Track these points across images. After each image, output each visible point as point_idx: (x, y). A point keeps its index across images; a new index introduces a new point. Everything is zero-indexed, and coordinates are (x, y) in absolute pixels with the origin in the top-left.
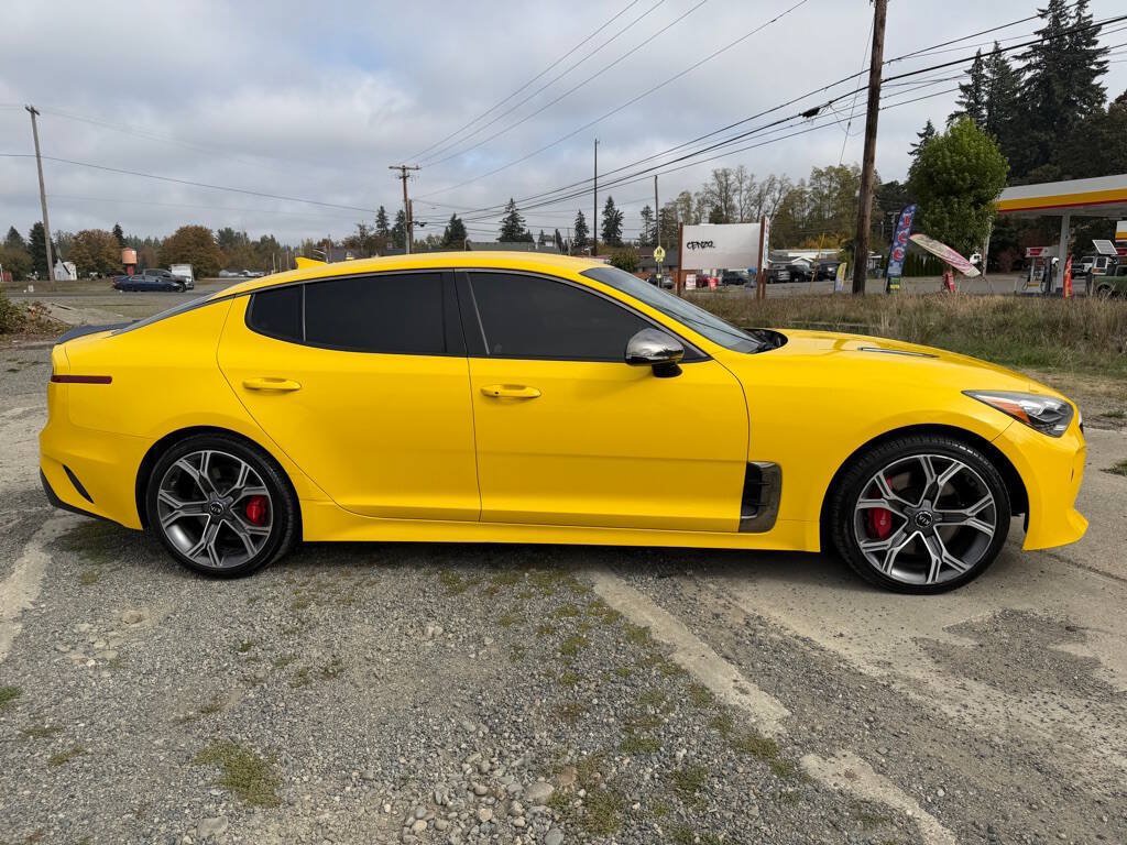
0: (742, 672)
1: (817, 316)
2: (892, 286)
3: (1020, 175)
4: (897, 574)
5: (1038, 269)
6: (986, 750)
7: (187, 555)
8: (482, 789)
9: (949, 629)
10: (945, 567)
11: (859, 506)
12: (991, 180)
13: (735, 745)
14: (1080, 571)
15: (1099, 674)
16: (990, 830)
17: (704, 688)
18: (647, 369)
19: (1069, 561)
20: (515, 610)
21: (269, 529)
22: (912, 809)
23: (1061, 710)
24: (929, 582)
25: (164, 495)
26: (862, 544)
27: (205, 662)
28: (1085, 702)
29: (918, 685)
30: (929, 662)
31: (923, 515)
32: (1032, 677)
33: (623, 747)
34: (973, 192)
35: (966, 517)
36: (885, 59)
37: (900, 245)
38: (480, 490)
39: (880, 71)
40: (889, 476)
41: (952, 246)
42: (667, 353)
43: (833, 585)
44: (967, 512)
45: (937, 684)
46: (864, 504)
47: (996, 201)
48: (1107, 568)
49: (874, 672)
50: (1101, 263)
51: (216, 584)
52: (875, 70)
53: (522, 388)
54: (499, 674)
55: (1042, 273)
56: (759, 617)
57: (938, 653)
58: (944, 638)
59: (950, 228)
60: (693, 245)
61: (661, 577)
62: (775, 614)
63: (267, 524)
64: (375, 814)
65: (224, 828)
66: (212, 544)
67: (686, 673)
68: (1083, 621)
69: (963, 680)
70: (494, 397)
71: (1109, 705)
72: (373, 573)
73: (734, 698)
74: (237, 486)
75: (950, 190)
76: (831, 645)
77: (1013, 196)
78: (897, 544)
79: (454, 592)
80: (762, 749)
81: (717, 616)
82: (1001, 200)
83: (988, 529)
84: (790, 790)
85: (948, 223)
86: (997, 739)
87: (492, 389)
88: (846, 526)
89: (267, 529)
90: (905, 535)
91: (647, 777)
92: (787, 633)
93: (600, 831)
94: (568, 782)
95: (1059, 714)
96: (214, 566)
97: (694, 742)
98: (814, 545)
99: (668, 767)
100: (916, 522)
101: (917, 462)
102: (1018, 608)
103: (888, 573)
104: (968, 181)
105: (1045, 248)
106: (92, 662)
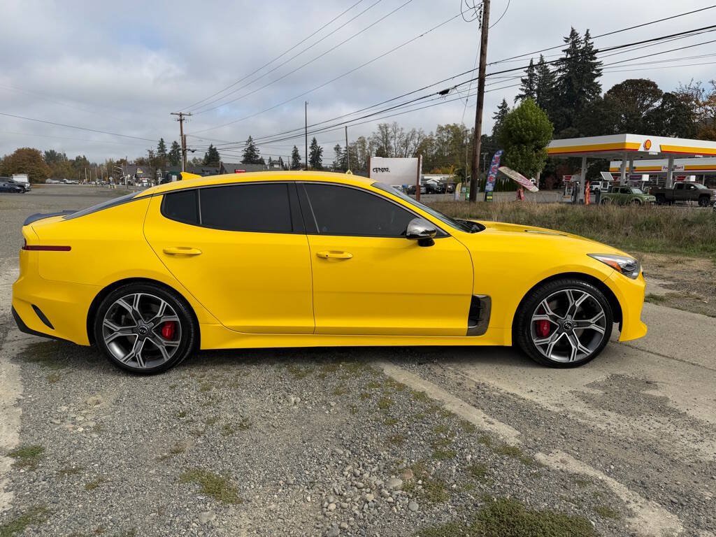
0: (486, 413)
1: (454, 215)
2: (488, 197)
3: (558, 135)
4: (554, 358)
5: (569, 188)
6: (627, 445)
7: (122, 361)
8: (361, 485)
9: (587, 386)
10: (579, 352)
11: (534, 319)
12: (544, 135)
13: (496, 451)
14: (644, 353)
15: (670, 404)
16: (642, 483)
17: (468, 423)
18: (415, 241)
19: (636, 348)
20: (341, 386)
21: (179, 342)
22: (601, 476)
23: (657, 423)
24: (571, 361)
25: (107, 322)
26: (535, 341)
27: (160, 425)
28: (667, 419)
29: (581, 415)
30: (582, 403)
31: (568, 323)
32: (637, 408)
33: (434, 456)
34: (534, 142)
35: (590, 324)
36: (487, 62)
37: (492, 173)
38: (314, 316)
39: (485, 70)
40: (549, 301)
41: (522, 174)
42: (426, 232)
43: (517, 365)
44: (591, 321)
45: (590, 414)
46: (536, 318)
47: (547, 148)
48: (657, 351)
49: (557, 410)
50: (605, 185)
51: (141, 379)
52: (482, 68)
53: (342, 253)
54: (347, 421)
55: (572, 190)
56: (483, 384)
57: (586, 399)
58: (586, 390)
59: (522, 163)
60: (377, 170)
61: (420, 364)
62: (491, 382)
63: (177, 340)
64: (302, 503)
65: (214, 517)
66: (139, 353)
67: (454, 415)
68: (653, 379)
69: (603, 411)
70: (324, 258)
71: (680, 419)
72: (245, 368)
73: (487, 427)
74: (158, 316)
75: (521, 141)
76: (528, 396)
77: (556, 145)
78: (553, 340)
79: (300, 377)
80: (513, 452)
81: (460, 384)
82: (550, 147)
83: (602, 330)
84: (535, 471)
85: (520, 160)
86: (630, 440)
87: (324, 253)
88: (526, 330)
89: (176, 342)
90: (557, 335)
91: (454, 471)
92: (502, 391)
93: (438, 501)
94: (410, 476)
95: (657, 425)
96: (140, 367)
97: (474, 451)
98: (508, 342)
99: (464, 465)
100: (564, 328)
101: (565, 293)
102: (618, 373)
103: (549, 356)
104: (532, 136)
105: (573, 176)
106: (82, 429)
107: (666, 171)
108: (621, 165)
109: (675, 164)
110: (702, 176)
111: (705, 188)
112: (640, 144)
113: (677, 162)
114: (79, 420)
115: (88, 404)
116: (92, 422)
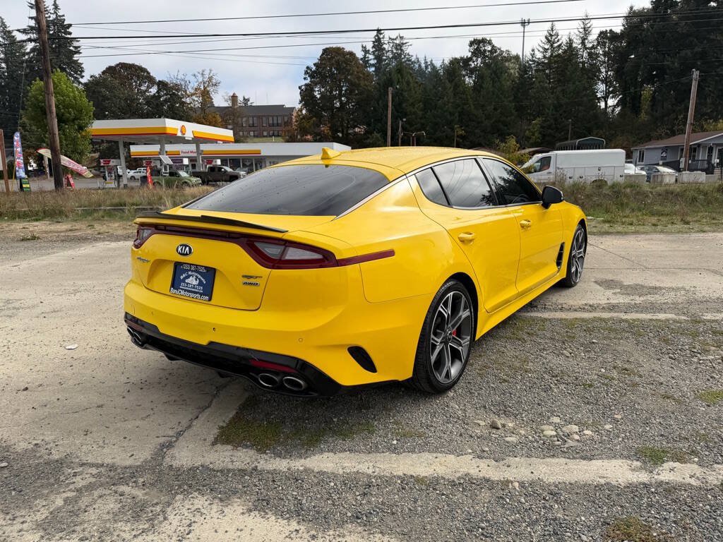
2: (24, 186)
3: (100, 116)
5: (110, 173)
12: (86, 115)
17: (653, 319)
25: (432, 338)
26: (572, 270)
34: (76, 122)
35: (582, 252)
37: (18, 158)
38: (516, 283)
41: (70, 158)
46: (573, 253)
47: (89, 128)
55: (113, 175)
56: (586, 304)
57: (627, 294)
59: (67, 145)
66: (450, 364)
67: (638, 319)
70: (523, 228)
74: (461, 313)
76: (615, 302)
77: (100, 126)
82: (92, 128)
83: (584, 255)
85: (64, 142)
89: (468, 339)
96: (451, 380)
98: (565, 275)
104: (73, 115)
105: (112, 160)
106: (586, 432)
107: (195, 155)
108: (161, 149)
109: (201, 148)
110: (227, 160)
111: (231, 170)
112: (177, 130)
113: (203, 147)
114: (554, 433)
115: (498, 429)
116: (569, 426)
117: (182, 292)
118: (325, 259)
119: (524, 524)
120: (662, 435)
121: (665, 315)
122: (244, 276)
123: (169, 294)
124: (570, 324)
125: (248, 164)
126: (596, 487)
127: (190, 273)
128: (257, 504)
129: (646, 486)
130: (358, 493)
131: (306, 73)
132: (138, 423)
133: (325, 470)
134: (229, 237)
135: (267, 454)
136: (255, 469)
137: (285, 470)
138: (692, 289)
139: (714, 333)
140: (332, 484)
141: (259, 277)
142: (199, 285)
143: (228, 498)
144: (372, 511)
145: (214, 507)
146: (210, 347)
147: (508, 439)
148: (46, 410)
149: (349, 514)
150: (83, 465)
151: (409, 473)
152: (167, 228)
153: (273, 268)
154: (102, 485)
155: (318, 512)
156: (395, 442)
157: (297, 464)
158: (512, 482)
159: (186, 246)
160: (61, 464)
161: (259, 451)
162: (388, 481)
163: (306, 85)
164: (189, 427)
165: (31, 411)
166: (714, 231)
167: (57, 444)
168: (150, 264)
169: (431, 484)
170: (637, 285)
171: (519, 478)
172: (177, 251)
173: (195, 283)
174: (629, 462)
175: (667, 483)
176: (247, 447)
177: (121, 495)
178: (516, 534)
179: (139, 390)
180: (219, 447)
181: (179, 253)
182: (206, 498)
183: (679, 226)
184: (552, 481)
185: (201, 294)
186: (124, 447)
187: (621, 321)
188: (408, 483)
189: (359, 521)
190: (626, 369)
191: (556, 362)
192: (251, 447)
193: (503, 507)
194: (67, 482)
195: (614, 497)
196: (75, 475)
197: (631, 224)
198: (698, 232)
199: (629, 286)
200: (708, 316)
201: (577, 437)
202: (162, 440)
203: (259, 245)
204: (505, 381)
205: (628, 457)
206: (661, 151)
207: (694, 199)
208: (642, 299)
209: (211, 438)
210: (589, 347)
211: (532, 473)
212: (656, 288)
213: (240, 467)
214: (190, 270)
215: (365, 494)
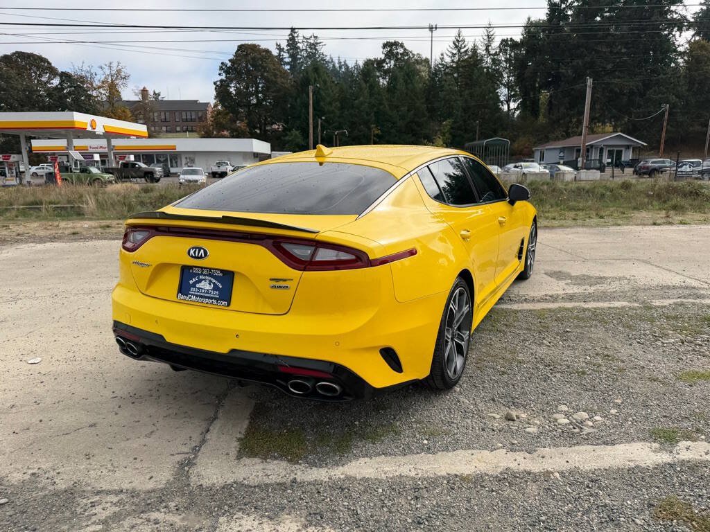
5: (10, 169)
21: (468, 332)
25: (446, 335)
26: (528, 263)
55: (14, 171)
66: (457, 359)
67: (598, 308)
70: (501, 224)
105: (12, 155)
106: (597, 418)
107: (106, 150)
109: (113, 144)
110: (139, 156)
111: (146, 166)
112: (86, 124)
113: (115, 142)
114: (567, 421)
115: (513, 420)
116: (579, 413)
117: (193, 298)
118: (358, 259)
119: (579, 514)
120: (665, 416)
121: (619, 303)
122: (271, 280)
123: (176, 300)
124: (539, 315)
125: (162, 159)
126: (628, 470)
127: (201, 277)
128: (309, 518)
129: (671, 466)
130: (409, 498)
131: (221, 68)
132: (143, 441)
133: (368, 476)
134: (251, 239)
135: (300, 464)
136: (294, 481)
137: (327, 479)
138: (632, 278)
139: (667, 318)
140: (380, 490)
141: (289, 280)
142: (214, 289)
143: (277, 515)
144: (431, 515)
145: (265, 526)
146: (231, 355)
147: (527, 430)
148: (31, 434)
149: (410, 521)
150: (99, 492)
151: (453, 473)
152: (171, 229)
153: (304, 270)
154: (129, 514)
155: (378, 522)
156: (426, 442)
157: (337, 472)
158: (552, 473)
159: (200, 249)
160: (72, 493)
161: (290, 461)
162: (434, 482)
163: (221, 81)
164: (203, 441)
165: (12, 437)
166: (627, 225)
167: (57, 471)
168: (151, 269)
169: (477, 481)
170: (584, 275)
171: (557, 468)
172: (189, 254)
173: (208, 287)
174: (649, 444)
175: (689, 462)
176: (276, 458)
177: (156, 524)
178: (577, 524)
179: (132, 405)
180: (245, 460)
181: (192, 256)
182: (252, 517)
183: (596, 220)
184: (588, 469)
185: (217, 300)
186: (137, 469)
187: (584, 310)
188: (454, 482)
189: (422, 526)
190: (607, 356)
191: (541, 351)
192: (281, 457)
193: (553, 499)
194: (86, 514)
195: (648, 479)
196: (93, 505)
197: (554, 219)
198: (613, 225)
199: (577, 277)
200: (657, 303)
201: (590, 424)
202: (178, 458)
203: (287, 247)
204: (504, 373)
205: (645, 440)
206: (558, 151)
207: (603, 195)
208: (593, 288)
209: (234, 452)
210: (564, 335)
211: (567, 462)
212: (601, 278)
213: (278, 481)
214: (202, 274)
215: (417, 498)
